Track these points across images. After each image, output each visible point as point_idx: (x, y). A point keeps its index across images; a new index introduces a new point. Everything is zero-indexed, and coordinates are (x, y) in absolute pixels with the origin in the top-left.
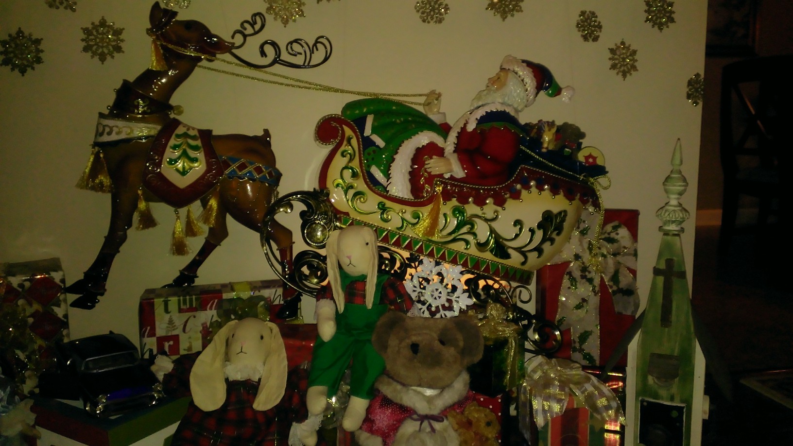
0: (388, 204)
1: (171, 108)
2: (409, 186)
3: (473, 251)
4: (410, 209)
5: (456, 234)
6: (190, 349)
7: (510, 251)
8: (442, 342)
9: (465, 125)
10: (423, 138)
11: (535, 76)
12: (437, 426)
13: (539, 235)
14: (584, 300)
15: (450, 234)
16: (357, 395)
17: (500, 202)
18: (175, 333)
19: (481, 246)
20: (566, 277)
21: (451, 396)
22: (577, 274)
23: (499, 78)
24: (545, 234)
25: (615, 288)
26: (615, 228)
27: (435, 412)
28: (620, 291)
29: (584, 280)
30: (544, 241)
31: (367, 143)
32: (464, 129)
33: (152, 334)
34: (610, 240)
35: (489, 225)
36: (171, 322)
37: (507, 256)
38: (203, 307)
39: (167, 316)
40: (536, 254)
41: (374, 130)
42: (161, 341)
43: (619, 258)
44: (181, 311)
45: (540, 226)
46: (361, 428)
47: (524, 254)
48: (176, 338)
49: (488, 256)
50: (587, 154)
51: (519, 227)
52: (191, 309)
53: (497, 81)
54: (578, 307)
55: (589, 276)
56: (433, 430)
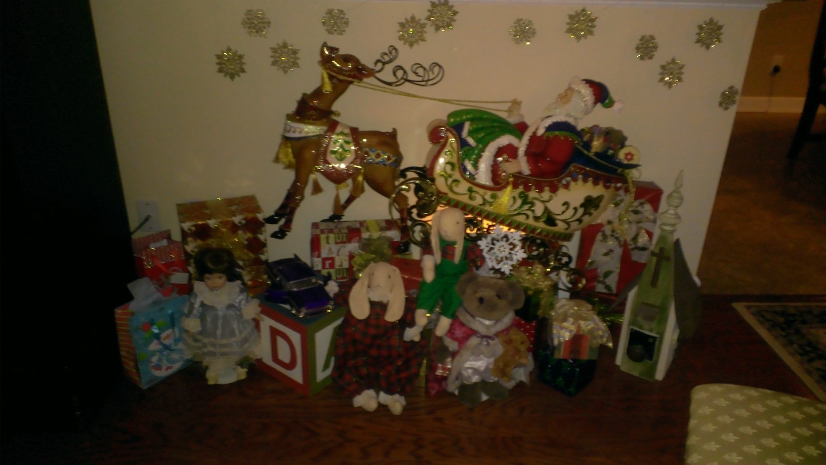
0: (475, 188)
1: (332, 113)
2: (490, 175)
3: (531, 222)
4: (489, 193)
5: (520, 210)
6: (341, 265)
7: (558, 222)
8: (499, 296)
9: (537, 129)
10: (505, 140)
11: (595, 94)
12: (490, 341)
13: (581, 211)
14: (611, 251)
15: (516, 210)
16: (445, 315)
17: (554, 190)
18: (332, 256)
19: (536, 218)
20: (600, 234)
21: (500, 326)
22: (608, 233)
23: (566, 95)
24: (585, 210)
25: (633, 246)
26: (641, 204)
27: (490, 334)
28: (637, 248)
29: (613, 238)
30: (584, 214)
31: (463, 143)
32: (534, 133)
33: (319, 256)
34: (636, 212)
35: (545, 205)
36: (330, 250)
37: (555, 225)
38: (349, 240)
39: (328, 246)
40: (577, 223)
41: (470, 133)
42: (324, 260)
43: (641, 225)
44: (336, 243)
45: (582, 205)
46: (446, 335)
47: (568, 223)
48: (332, 259)
49: (541, 225)
50: (627, 152)
51: (566, 206)
52: (343, 242)
53: (565, 97)
54: (606, 254)
55: (617, 236)
56: (488, 344)
